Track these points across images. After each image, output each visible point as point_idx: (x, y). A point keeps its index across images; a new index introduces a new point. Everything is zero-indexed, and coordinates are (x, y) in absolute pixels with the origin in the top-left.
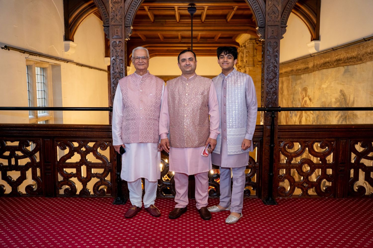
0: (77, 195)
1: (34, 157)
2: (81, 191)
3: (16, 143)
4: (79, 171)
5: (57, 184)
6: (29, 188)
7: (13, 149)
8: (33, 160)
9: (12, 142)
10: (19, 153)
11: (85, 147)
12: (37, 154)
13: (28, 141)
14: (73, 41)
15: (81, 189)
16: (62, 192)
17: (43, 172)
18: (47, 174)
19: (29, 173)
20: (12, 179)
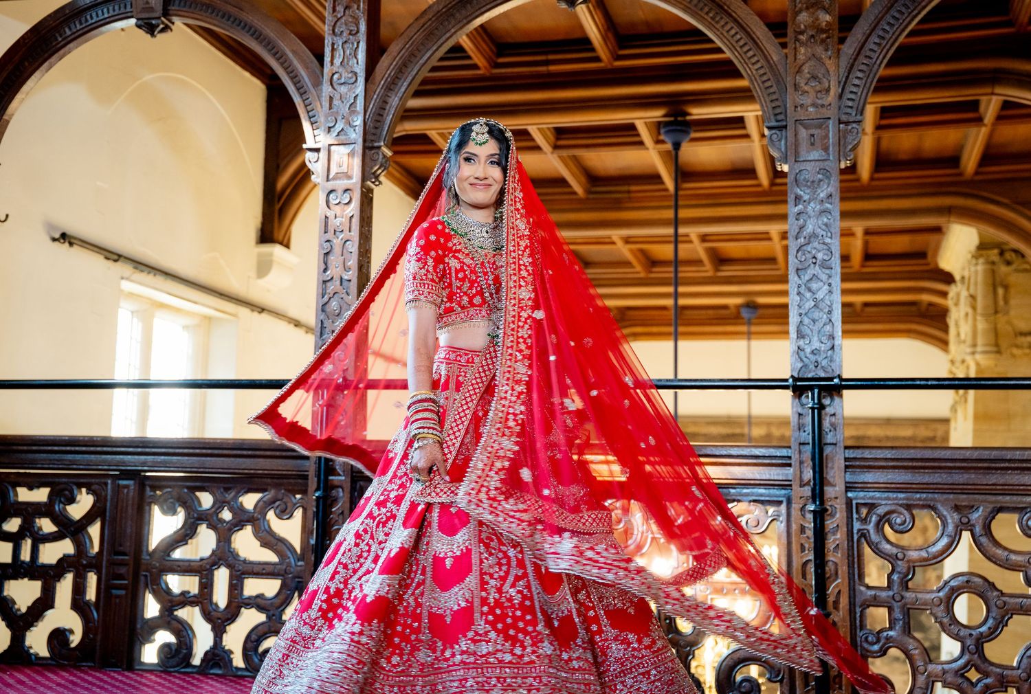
0: (195, 667)
1: (86, 537)
2: (206, 653)
3: (41, 495)
4: (207, 586)
5: (139, 626)
6: (58, 637)
7: (30, 512)
8: (80, 546)
9: (31, 489)
10: (47, 526)
11: (231, 510)
12: (95, 530)
13: (74, 487)
14: (287, 246)
15: (208, 648)
16: (150, 654)
17: (103, 587)
18: (115, 592)
19: (65, 588)
20: (16, 607)
